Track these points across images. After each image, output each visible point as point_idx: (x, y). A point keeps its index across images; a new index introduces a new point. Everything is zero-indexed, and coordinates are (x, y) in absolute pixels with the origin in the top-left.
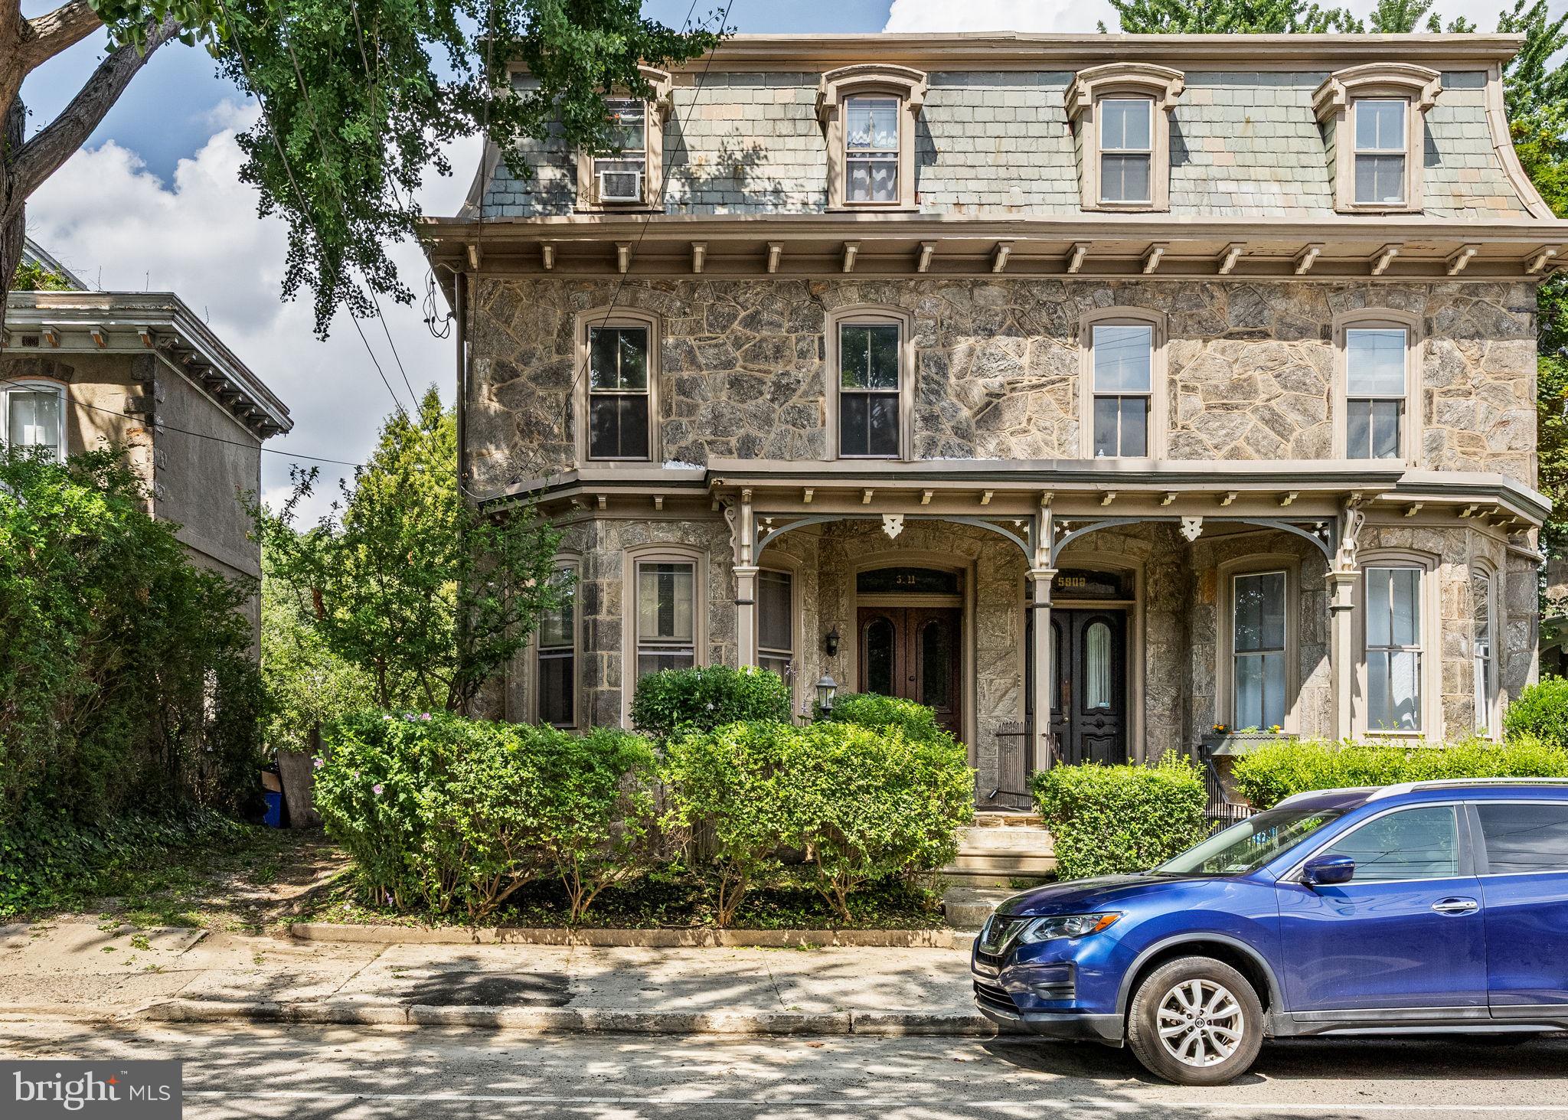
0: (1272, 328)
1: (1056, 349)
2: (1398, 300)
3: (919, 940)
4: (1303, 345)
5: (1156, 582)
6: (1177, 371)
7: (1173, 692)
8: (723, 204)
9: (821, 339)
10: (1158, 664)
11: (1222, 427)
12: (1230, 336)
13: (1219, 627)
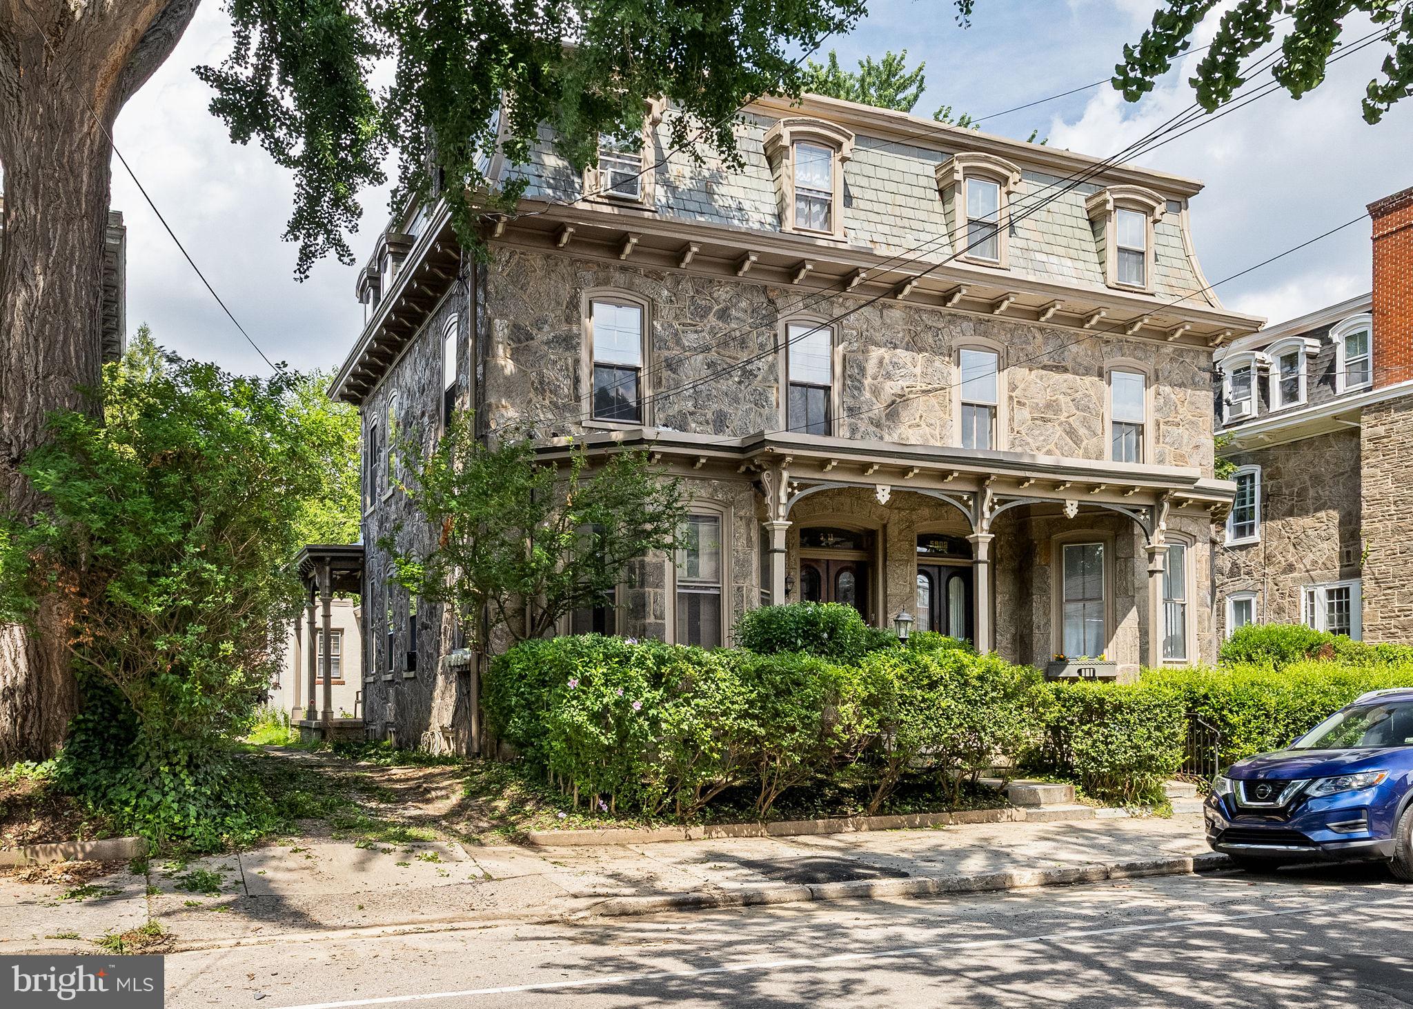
0: (1069, 365)
1: (937, 364)
2: (1140, 354)
3: (1005, 816)
4: (1088, 380)
5: (1001, 547)
6: (1013, 390)
7: (1013, 630)
8: (702, 213)
9: (775, 336)
11: (1041, 434)
12: (1044, 368)
13: (1053, 582)
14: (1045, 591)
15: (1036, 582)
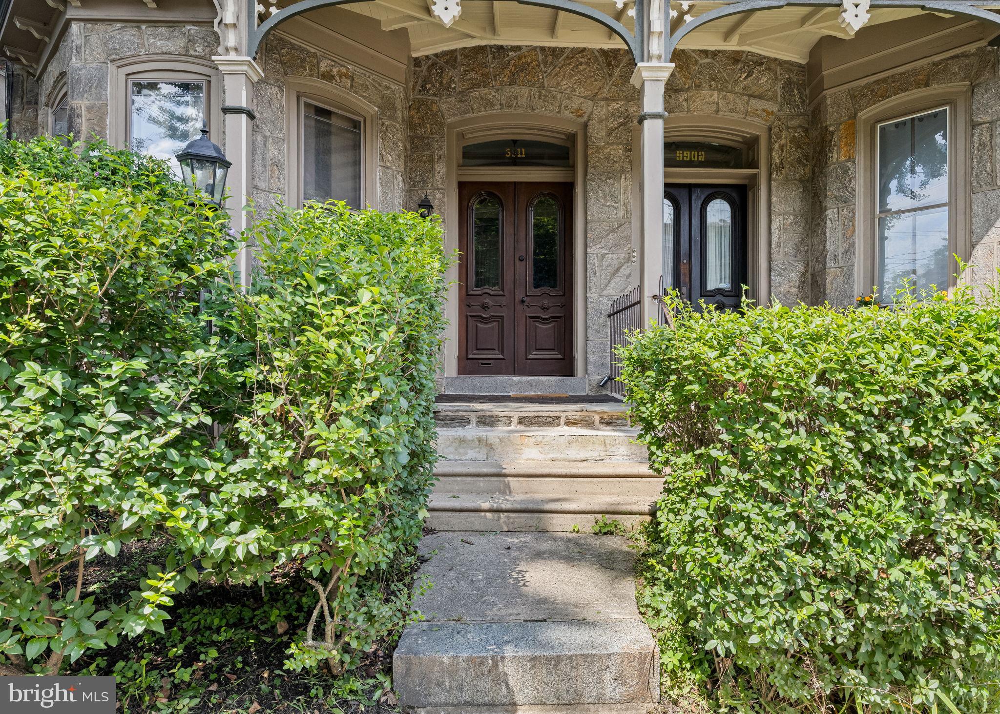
5: (782, 148)
7: (801, 267)
10: (784, 237)
13: (859, 185)
14: (846, 201)
15: (833, 189)
